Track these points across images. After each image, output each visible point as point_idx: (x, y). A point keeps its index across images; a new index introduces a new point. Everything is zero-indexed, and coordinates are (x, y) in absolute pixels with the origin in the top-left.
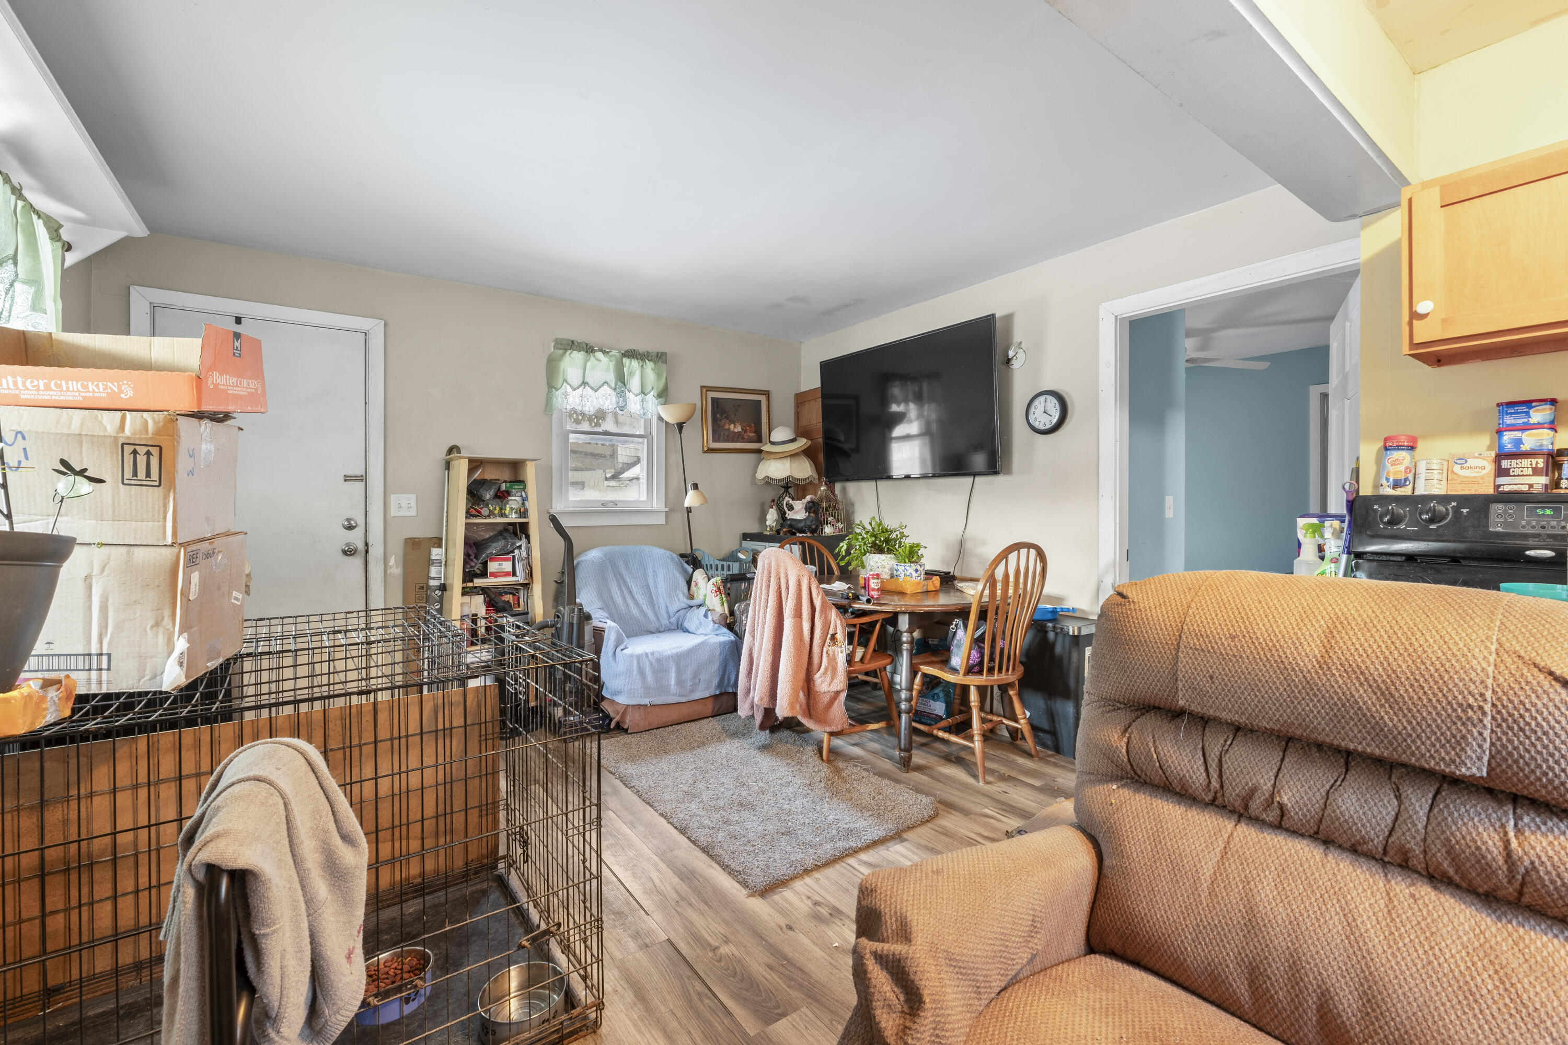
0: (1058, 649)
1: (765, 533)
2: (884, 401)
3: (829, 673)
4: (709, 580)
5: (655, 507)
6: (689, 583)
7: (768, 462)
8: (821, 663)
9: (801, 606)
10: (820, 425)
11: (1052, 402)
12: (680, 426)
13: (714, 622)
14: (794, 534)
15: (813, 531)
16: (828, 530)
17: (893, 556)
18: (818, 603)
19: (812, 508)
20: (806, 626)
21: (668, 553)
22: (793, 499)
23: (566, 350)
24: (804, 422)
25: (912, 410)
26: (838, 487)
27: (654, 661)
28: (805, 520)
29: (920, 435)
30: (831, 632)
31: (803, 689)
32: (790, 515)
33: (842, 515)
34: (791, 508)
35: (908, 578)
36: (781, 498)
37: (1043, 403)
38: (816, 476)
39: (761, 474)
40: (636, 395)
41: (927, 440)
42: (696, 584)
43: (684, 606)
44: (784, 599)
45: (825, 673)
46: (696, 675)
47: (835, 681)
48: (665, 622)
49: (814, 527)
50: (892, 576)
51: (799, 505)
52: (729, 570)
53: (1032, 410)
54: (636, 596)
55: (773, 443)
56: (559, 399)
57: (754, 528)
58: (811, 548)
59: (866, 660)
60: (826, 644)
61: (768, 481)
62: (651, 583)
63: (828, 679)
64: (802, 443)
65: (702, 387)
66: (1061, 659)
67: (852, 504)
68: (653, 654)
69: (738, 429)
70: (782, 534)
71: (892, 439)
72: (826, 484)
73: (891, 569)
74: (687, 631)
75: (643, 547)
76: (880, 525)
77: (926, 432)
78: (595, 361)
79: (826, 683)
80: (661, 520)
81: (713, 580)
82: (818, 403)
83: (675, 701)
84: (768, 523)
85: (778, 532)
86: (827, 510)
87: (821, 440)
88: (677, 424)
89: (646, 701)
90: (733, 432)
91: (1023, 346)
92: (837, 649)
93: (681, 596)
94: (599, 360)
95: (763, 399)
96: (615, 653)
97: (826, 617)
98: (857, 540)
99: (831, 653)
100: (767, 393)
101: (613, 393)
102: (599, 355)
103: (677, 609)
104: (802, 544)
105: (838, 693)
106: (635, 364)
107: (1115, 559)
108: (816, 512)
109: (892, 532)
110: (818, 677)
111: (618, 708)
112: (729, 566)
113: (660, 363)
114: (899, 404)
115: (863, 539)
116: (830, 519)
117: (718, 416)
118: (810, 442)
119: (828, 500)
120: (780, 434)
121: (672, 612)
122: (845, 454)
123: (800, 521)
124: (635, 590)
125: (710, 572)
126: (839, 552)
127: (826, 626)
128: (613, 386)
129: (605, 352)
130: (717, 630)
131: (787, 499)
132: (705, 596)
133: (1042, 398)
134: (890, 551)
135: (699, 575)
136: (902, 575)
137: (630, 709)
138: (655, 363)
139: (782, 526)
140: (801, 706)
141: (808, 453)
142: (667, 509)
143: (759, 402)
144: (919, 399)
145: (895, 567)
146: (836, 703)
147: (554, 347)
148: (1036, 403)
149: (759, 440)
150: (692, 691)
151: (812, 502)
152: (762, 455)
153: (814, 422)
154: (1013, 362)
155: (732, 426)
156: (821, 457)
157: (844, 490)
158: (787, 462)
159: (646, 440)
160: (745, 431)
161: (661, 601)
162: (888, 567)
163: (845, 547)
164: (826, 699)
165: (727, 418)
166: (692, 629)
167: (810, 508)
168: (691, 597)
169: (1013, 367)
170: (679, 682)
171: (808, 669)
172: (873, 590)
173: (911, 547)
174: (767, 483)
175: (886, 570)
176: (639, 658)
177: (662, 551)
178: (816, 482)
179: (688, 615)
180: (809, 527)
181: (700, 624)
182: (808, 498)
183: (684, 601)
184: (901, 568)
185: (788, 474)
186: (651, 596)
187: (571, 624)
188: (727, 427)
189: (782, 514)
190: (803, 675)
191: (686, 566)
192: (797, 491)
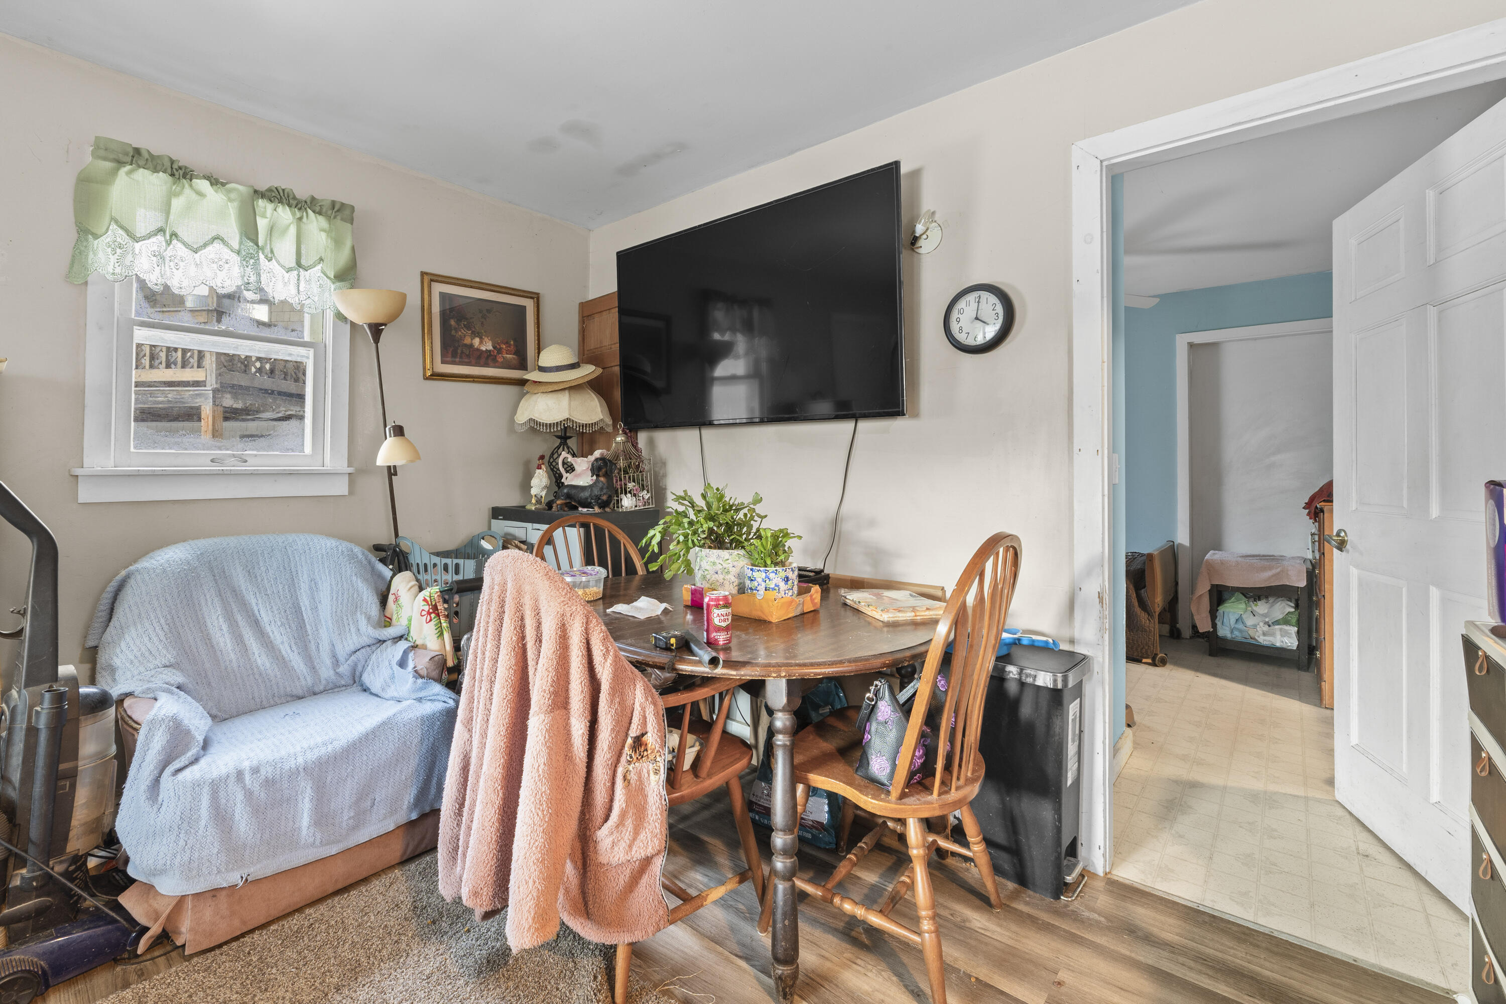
0: (1026, 710)
1: (528, 507)
2: (704, 327)
3: (629, 823)
4: (421, 589)
5: (329, 466)
6: (383, 601)
7: (534, 397)
8: (611, 800)
9: (568, 682)
10: (616, 347)
11: (990, 303)
12: (376, 330)
13: (417, 674)
14: (576, 508)
15: (604, 505)
16: (627, 502)
17: (742, 552)
18: (605, 674)
19: (602, 468)
20: (578, 728)
21: (344, 546)
22: (574, 455)
23: (120, 163)
24: (592, 344)
25: (741, 343)
26: (642, 437)
27: (256, 788)
28: (591, 486)
29: (747, 377)
30: (634, 732)
31: (572, 856)
32: (569, 479)
33: (648, 482)
34: (570, 469)
35: (774, 594)
36: (555, 453)
37: (974, 306)
38: (609, 421)
39: (522, 416)
40: (289, 270)
41: (755, 384)
42: (396, 599)
43: (366, 640)
44: (531, 663)
45: (621, 823)
46: (364, 794)
47: (642, 836)
48: (326, 672)
49: (605, 498)
50: (742, 590)
51: (582, 465)
52: (457, 572)
53: (955, 315)
54: (268, 629)
55: (542, 369)
56: (101, 255)
57: (511, 500)
58: (600, 531)
59: (704, 772)
60: (623, 759)
61: (535, 428)
62: (305, 602)
63: (627, 836)
64: (587, 371)
65: (423, 274)
66: (1030, 727)
67: (664, 464)
68: (255, 771)
69: (488, 346)
70: (554, 509)
71: (714, 379)
72: (624, 433)
73: (740, 576)
74: (365, 690)
75: (291, 537)
76: (721, 498)
77: (754, 375)
78: (194, 196)
79: (623, 845)
80: (341, 488)
81: (425, 593)
82: (614, 315)
83: (311, 859)
84: (534, 491)
85: (550, 505)
86: (626, 472)
87: (617, 369)
88: (371, 326)
89: (234, 878)
90: (478, 350)
91: (937, 217)
92: (646, 766)
93: (363, 623)
94: (200, 194)
95: (529, 304)
96: (157, 781)
97: (622, 703)
98: (680, 524)
99: (633, 777)
100: (536, 297)
101: (235, 258)
102: (203, 185)
103: (353, 648)
104: (585, 526)
105: (647, 862)
106: (285, 214)
107: (1103, 553)
108: (608, 475)
109: (737, 510)
110: (604, 835)
111: (157, 904)
112: (457, 566)
113: (338, 222)
114: (722, 333)
115: (691, 523)
116: (630, 485)
117: (453, 322)
118: (600, 371)
119: (628, 456)
120: (552, 356)
121: (341, 654)
122: (654, 392)
123: (583, 488)
124: (265, 617)
125: (423, 577)
126: (648, 545)
127: (624, 720)
128: (236, 246)
129: (214, 182)
130: (421, 689)
131: (564, 454)
132: (410, 620)
133: (972, 297)
134: (739, 545)
135: (402, 583)
136: (762, 588)
137: (189, 904)
138: (328, 218)
139: (557, 496)
140: (567, 891)
141: (597, 386)
142: (351, 470)
143: (523, 309)
144: (748, 328)
145: (750, 573)
146: (645, 880)
147: (93, 153)
148: (961, 304)
149: (522, 365)
150: (355, 828)
151: (602, 459)
152: (526, 388)
153: (606, 342)
154: (921, 242)
155: (476, 342)
156: (617, 394)
157: (651, 443)
158: (565, 398)
159: (312, 351)
160: (500, 351)
161: (324, 634)
162: (734, 571)
163: (658, 538)
164: (623, 878)
165: (468, 327)
166: (375, 687)
167: (599, 469)
168: (386, 621)
169: (921, 251)
170: (321, 818)
171: (583, 813)
172: (719, 629)
173: (775, 537)
174: (532, 429)
175: (732, 577)
176: (216, 786)
177: (331, 543)
178: (610, 429)
179: (374, 657)
180: (598, 498)
181: (393, 677)
182: (597, 454)
183: (370, 632)
184: (759, 576)
185: (566, 416)
186: (301, 625)
187: (32, 732)
188: (467, 341)
189: (557, 478)
190: (571, 827)
191: (380, 567)
192: (581, 445)
